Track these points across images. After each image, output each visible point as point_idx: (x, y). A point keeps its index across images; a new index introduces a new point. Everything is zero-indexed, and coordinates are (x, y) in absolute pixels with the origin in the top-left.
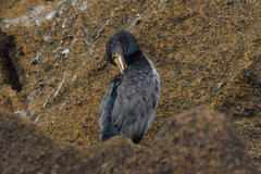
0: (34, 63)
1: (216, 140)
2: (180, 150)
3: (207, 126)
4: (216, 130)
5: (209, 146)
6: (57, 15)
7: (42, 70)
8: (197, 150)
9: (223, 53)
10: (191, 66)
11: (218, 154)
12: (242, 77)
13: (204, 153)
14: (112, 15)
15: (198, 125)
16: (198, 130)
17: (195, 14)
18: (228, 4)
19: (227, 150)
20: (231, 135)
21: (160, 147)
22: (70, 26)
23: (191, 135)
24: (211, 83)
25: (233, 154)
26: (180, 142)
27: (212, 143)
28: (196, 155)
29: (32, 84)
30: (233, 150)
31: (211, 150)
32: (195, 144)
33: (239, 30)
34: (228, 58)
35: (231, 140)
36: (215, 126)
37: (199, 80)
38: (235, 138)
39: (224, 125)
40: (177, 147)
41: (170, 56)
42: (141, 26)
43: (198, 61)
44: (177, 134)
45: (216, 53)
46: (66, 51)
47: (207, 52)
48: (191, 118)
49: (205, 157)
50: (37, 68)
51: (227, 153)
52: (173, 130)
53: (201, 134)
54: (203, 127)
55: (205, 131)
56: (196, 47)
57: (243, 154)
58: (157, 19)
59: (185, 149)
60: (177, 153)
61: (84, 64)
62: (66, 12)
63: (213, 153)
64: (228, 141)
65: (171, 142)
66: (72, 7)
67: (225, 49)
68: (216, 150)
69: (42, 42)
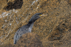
0: (2, 28)
1: (33, 41)
2: (23, 44)
3: (30, 37)
4: (33, 38)
5: (30, 43)
6: (9, 14)
7: (4, 30)
8: (27, 44)
9: (52, 22)
10: (43, 26)
11: (33, 45)
12: (56, 28)
13: (29, 45)
14: (24, 13)
15: (28, 37)
16: (28, 38)
17: (45, 12)
18: (55, 9)
19: (36, 44)
20: (37, 39)
21: (18, 44)
22: (12, 17)
23: (26, 40)
24: (48, 31)
25: (37, 45)
26: (23, 42)
27: (31, 42)
28: (27, 45)
29: (2, 34)
30: (38, 44)
31: (31, 44)
32: (27, 42)
33: (57, 16)
34: (53, 23)
35: (37, 41)
36: (33, 37)
37: (45, 30)
38: (38, 40)
39: (35, 37)
40: (22, 43)
41: (38, 24)
42: (30, 16)
43: (45, 25)
44: (22, 40)
45: (50, 22)
46: (11, 24)
47: (48, 22)
48: (26, 35)
49: (30, 46)
50: (3, 29)
51: (36, 45)
52: (21, 39)
53: (29, 40)
54: (29, 38)
55: (30, 39)
56: (45, 21)
57: (41, 45)
58: (34, 14)
59: (24, 44)
60: (22, 45)
61: (15, 27)
62: (11, 13)
63: (32, 45)
64: (36, 41)
65: (21, 42)
66: (13, 12)
67: (53, 21)
68: (33, 44)
69: (5, 22)
